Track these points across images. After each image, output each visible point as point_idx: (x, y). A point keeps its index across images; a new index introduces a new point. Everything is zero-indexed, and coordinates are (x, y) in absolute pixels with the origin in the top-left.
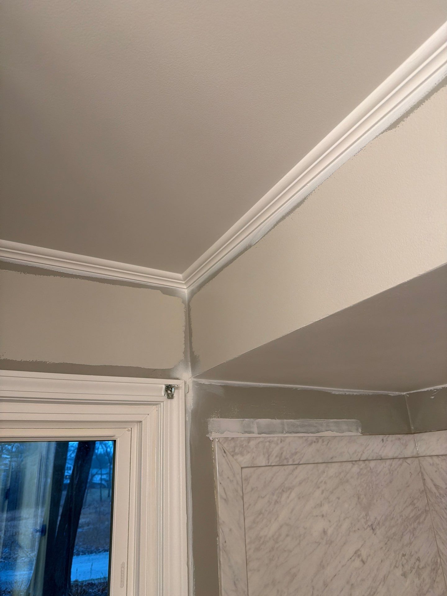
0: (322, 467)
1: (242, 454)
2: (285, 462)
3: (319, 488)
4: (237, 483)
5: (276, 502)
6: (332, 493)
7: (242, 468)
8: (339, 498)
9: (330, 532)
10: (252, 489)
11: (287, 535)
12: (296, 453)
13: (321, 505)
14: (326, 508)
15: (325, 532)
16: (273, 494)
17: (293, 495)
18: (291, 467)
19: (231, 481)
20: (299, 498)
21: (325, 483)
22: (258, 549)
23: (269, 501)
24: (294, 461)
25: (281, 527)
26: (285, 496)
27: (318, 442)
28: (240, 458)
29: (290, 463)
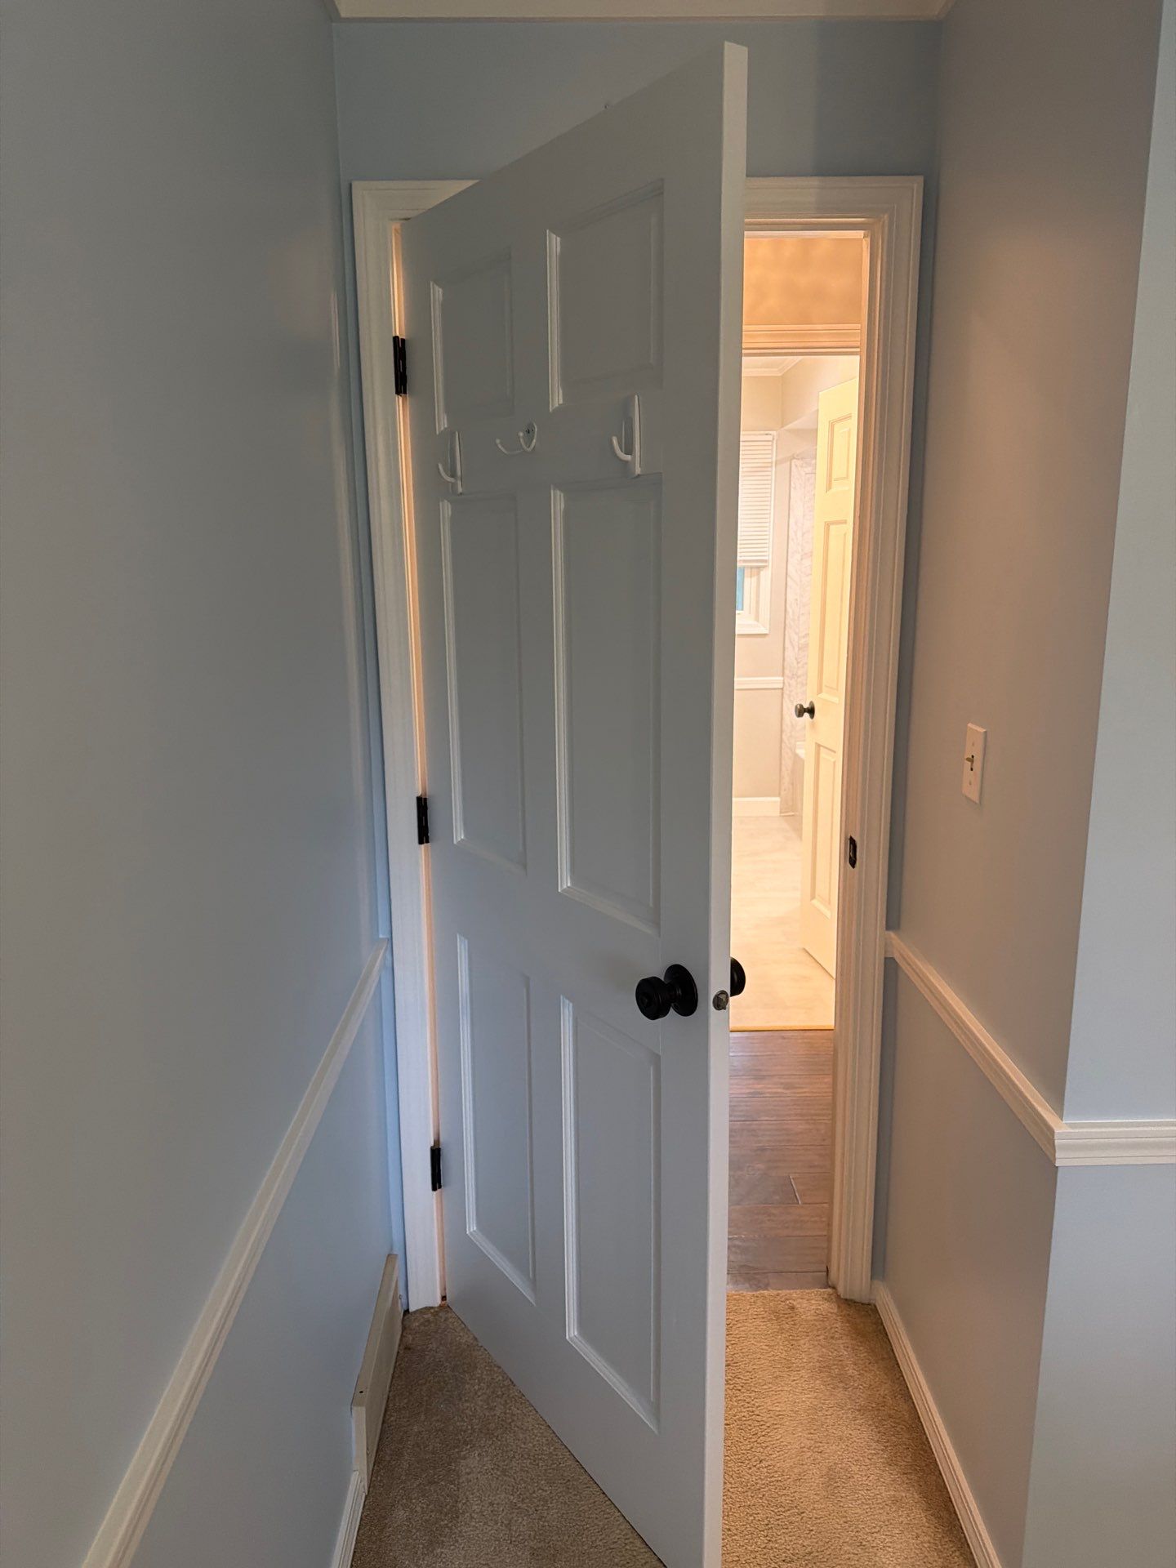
1: (806, 467)
4: (803, 481)
7: (806, 474)
19: (799, 480)
28: (805, 469)
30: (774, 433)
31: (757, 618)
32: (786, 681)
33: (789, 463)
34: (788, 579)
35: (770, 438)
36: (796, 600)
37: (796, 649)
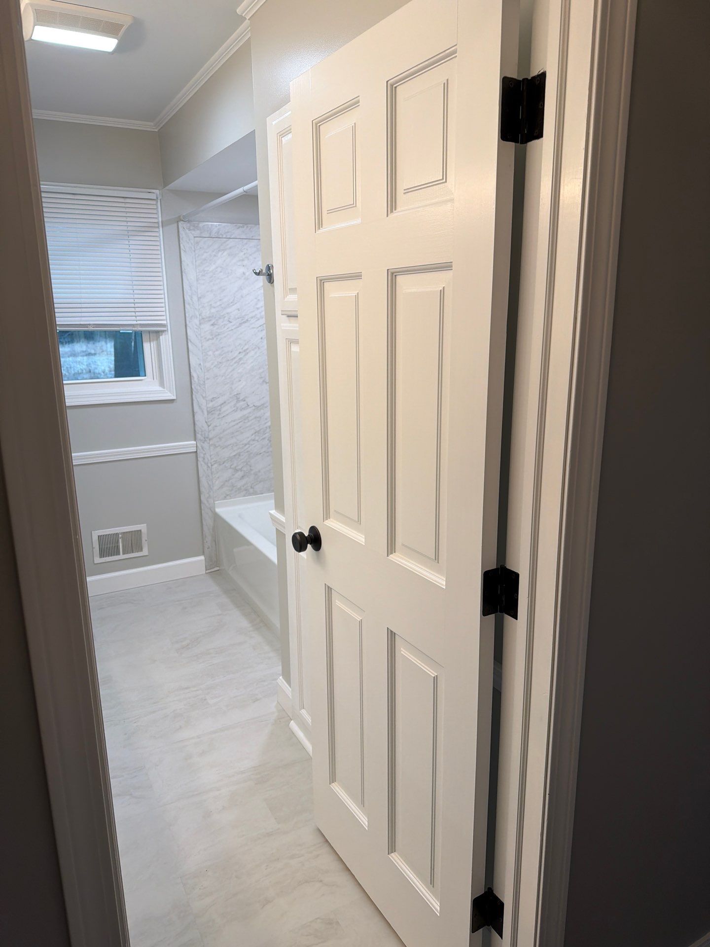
0: (245, 241)
1: (194, 230)
2: (221, 236)
3: (242, 252)
4: (192, 244)
5: (215, 256)
6: (250, 255)
7: (194, 237)
8: (255, 258)
9: (247, 274)
10: (201, 248)
11: (221, 272)
12: (228, 232)
13: (243, 260)
14: (245, 262)
15: (244, 273)
16: (213, 251)
17: (225, 253)
18: (225, 239)
19: (188, 243)
20: (229, 255)
21: (247, 249)
22: (202, 275)
23: (210, 255)
24: (226, 236)
25: (217, 268)
26: (220, 253)
27: (244, 227)
28: (193, 232)
29: (224, 236)
30: (157, 191)
31: (162, 384)
32: (198, 445)
33: (176, 225)
34: (190, 344)
35: (153, 196)
36: (200, 364)
37: (206, 413)
